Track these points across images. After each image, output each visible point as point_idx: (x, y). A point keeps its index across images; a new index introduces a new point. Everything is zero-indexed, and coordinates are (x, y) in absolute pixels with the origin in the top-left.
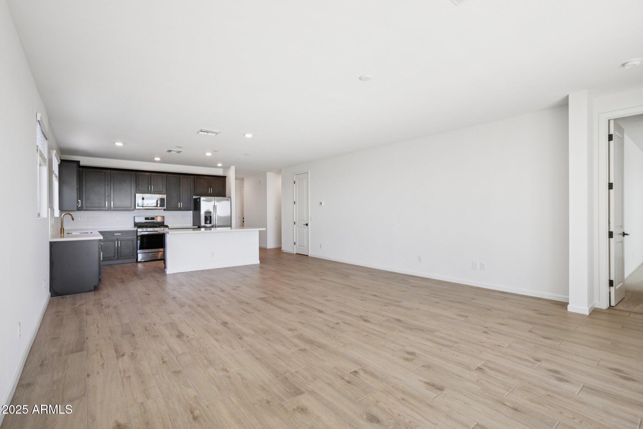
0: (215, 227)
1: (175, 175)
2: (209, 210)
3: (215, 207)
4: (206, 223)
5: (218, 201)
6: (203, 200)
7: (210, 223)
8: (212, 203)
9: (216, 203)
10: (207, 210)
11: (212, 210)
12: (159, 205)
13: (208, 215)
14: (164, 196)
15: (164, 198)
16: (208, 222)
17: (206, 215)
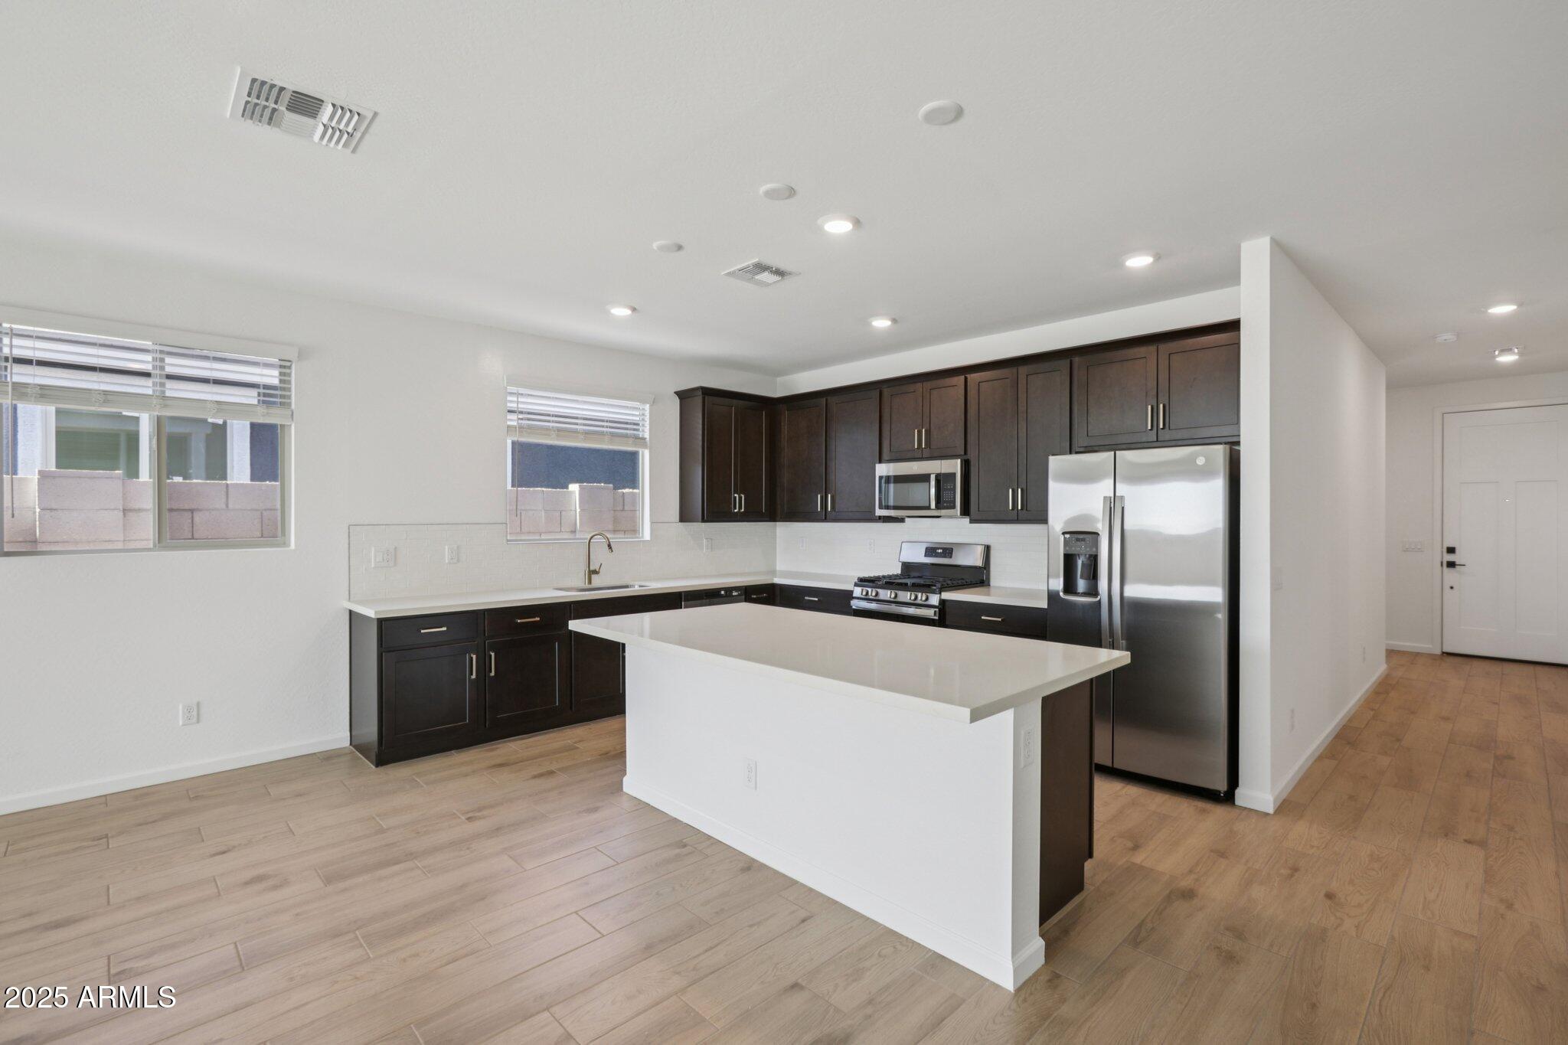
2: (1085, 523)
3: (1114, 506)
4: (1069, 587)
5: (1138, 474)
7: (1093, 589)
10: (1076, 523)
11: (1098, 523)
12: (933, 505)
13: (1083, 548)
14: (954, 466)
15: (953, 475)
16: (1081, 585)
17: (1072, 551)
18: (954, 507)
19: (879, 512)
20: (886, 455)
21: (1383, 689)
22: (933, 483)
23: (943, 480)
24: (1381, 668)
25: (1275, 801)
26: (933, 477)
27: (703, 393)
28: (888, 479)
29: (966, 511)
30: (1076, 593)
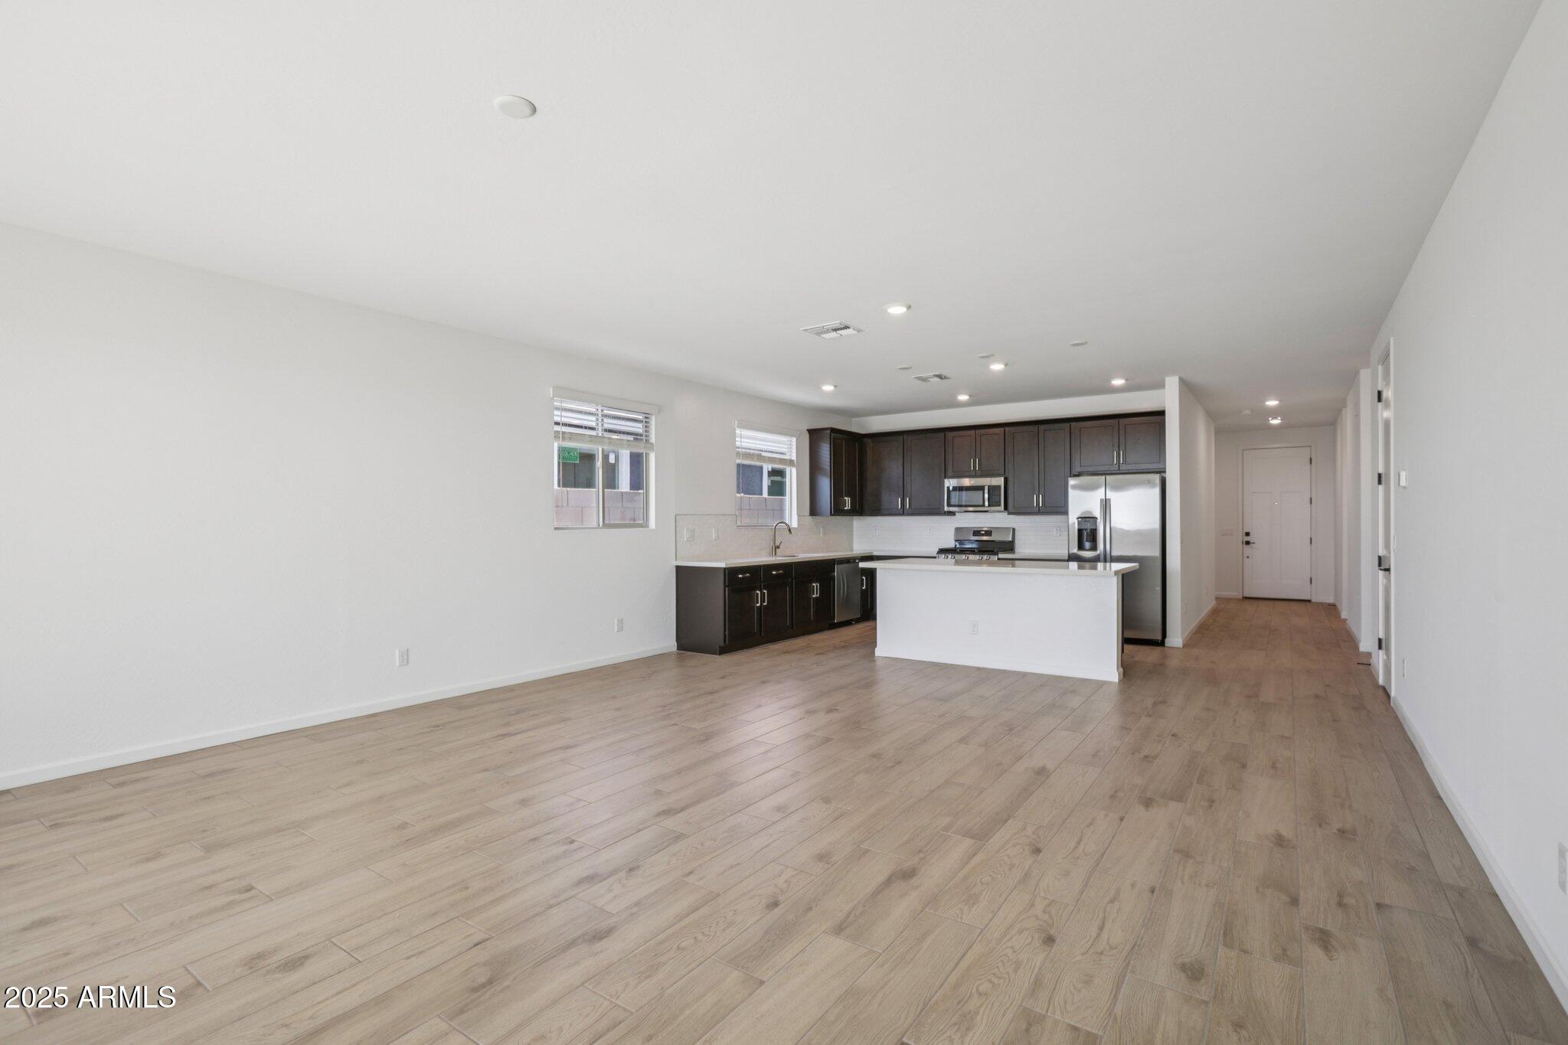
0: (1105, 561)
1: (1026, 428)
2: (1090, 512)
3: (1106, 505)
4: (1081, 547)
5: (1117, 488)
6: (1075, 487)
7: (1094, 548)
8: (1100, 494)
9: (1110, 495)
10: (1084, 513)
11: (1097, 513)
12: (987, 504)
13: (1088, 526)
14: (999, 481)
15: (1000, 486)
16: (1087, 545)
17: (1083, 527)
18: (1000, 505)
19: (946, 509)
20: (950, 473)
21: (1215, 612)
22: (986, 491)
23: (993, 490)
24: (1214, 603)
25: (1183, 641)
26: (986, 488)
27: (831, 432)
28: (955, 489)
29: (1006, 508)
30: (1084, 549)
